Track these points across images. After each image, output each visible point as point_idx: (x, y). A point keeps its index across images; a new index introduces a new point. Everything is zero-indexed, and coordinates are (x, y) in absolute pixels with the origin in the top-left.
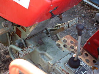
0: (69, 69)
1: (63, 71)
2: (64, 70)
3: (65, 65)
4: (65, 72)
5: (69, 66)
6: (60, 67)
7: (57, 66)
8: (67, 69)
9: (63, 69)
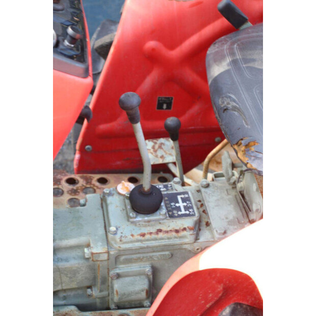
0: (149, 221)
1: (147, 236)
2: (146, 232)
3: (132, 223)
4: (151, 233)
5: (142, 215)
6: (132, 235)
7: (123, 239)
8: (145, 226)
9: (139, 232)
